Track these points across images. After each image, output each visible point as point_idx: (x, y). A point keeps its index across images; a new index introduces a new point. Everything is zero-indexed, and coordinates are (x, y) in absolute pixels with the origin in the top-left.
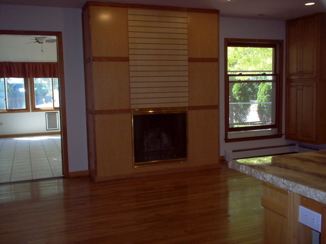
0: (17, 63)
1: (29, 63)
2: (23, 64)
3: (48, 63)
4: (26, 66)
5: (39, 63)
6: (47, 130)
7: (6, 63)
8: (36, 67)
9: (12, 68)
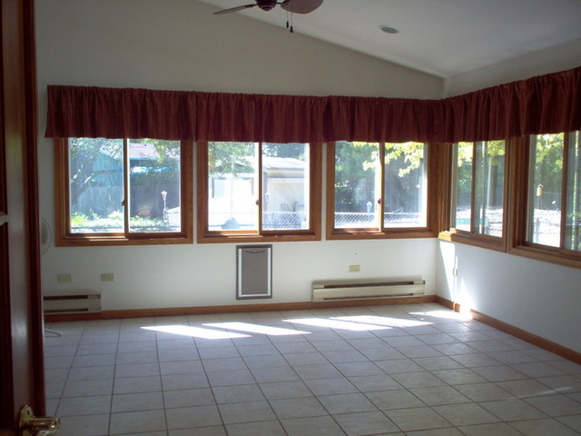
0: (164, 95)
1: (199, 96)
2: (183, 97)
3: (252, 97)
4: (191, 102)
5: (227, 97)
6: (238, 298)
7: (132, 90)
8: (218, 107)
9: (150, 110)
